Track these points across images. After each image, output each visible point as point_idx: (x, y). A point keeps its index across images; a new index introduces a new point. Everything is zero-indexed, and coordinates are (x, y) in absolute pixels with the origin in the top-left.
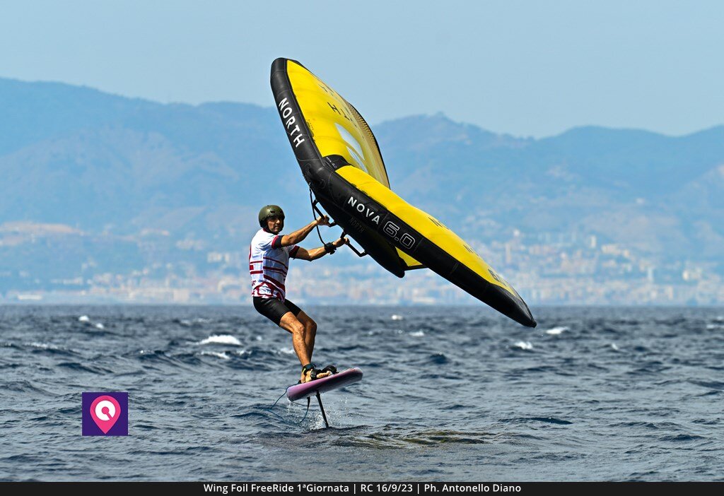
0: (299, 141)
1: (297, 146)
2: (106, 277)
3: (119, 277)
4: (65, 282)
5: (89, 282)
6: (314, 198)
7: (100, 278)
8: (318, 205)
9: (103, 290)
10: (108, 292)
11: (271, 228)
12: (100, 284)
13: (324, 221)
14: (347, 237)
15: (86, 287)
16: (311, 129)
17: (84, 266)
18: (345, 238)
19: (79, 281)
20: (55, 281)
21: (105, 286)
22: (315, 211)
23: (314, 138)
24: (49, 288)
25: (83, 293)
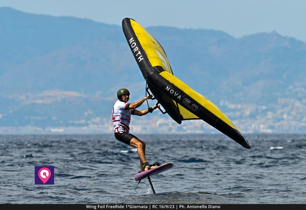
0: (141, 59)
1: (140, 61)
2: (97, 120)
3: (104, 119)
4: (76, 122)
5: (88, 122)
6: (147, 86)
7: (94, 120)
8: (149, 90)
9: (96, 126)
10: (98, 127)
11: (124, 99)
12: (94, 123)
13: (150, 97)
14: (159, 105)
15: (87, 125)
16: (146, 53)
17: (86, 114)
18: (158, 105)
19: (83, 121)
20: (71, 122)
21: (97, 124)
22: (147, 92)
23: (148, 58)
24: (67, 125)
25: (85, 128)
